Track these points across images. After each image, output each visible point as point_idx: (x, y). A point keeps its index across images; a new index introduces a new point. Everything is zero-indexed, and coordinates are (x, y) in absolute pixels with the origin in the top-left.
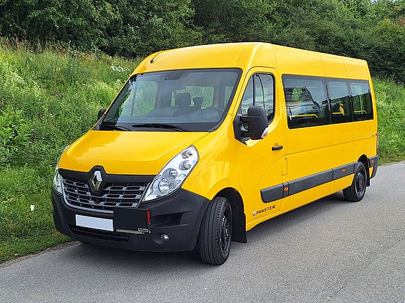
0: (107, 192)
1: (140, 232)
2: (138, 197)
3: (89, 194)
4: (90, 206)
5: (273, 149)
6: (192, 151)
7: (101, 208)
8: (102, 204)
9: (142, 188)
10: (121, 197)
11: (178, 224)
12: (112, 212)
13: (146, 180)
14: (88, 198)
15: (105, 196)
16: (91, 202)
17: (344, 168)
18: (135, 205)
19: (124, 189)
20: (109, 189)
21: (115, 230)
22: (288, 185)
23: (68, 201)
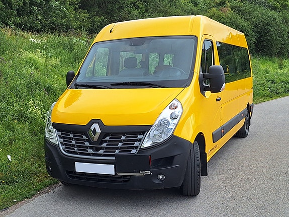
0: (106, 141)
1: (141, 173)
2: (136, 144)
3: (87, 144)
4: (89, 154)
5: (217, 100)
7: (100, 155)
8: (101, 152)
9: (140, 137)
10: (120, 145)
11: (171, 165)
12: (114, 158)
13: (144, 130)
14: (86, 147)
15: (104, 145)
16: (90, 151)
18: (134, 151)
19: (123, 138)
20: (108, 138)
21: (116, 174)
23: (64, 150)
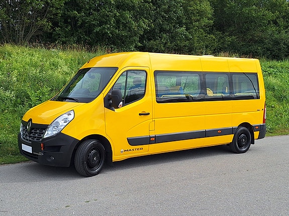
2: (41, 136)
3: (27, 133)
5: (140, 114)
6: (72, 113)
7: (30, 141)
8: (30, 138)
9: (43, 131)
10: (36, 135)
11: (59, 152)
13: (44, 127)
15: (31, 135)
17: (219, 130)
18: (41, 140)
19: (38, 131)
20: (33, 131)
21: (32, 153)
22: (155, 137)
23: (22, 136)
